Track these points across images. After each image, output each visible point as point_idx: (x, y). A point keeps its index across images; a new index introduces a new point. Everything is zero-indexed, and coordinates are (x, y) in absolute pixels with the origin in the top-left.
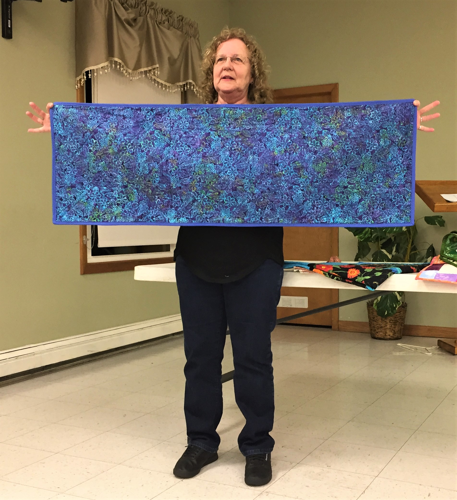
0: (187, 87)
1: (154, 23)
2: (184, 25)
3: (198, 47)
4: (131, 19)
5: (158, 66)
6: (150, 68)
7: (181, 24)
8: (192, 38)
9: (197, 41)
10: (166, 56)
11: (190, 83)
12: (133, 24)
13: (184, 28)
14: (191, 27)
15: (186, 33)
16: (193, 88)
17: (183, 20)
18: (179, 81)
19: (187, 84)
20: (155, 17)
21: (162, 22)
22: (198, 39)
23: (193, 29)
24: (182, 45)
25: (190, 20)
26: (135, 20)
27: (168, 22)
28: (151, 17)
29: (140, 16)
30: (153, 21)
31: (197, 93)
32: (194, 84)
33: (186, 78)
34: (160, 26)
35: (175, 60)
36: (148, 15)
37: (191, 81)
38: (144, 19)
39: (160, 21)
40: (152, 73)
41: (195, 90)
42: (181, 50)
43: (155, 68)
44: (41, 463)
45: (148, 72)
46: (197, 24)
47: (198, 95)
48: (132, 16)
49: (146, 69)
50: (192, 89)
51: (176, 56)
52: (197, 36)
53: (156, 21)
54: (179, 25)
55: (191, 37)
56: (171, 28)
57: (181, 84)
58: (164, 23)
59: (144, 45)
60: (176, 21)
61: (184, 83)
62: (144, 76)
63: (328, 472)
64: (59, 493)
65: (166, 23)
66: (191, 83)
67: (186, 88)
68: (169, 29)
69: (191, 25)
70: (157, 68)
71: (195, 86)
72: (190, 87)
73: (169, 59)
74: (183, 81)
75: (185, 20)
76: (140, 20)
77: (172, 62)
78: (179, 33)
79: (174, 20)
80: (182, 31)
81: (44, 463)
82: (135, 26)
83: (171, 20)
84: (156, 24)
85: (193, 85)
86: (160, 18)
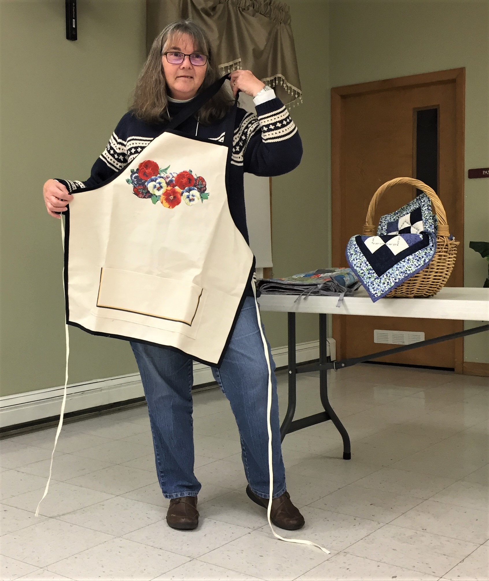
0: (276, 83)
1: (237, 11)
2: (272, 11)
3: (289, 35)
4: (210, 8)
5: (240, 60)
6: (231, 63)
7: (268, 10)
8: (282, 24)
9: (288, 27)
10: (250, 48)
11: (279, 78)
12: (212, 14)
13: (272, 13)
14: (281, 11)
15: (275, 19)
16: (283, 84)
17: (272, 4)
18: (266, 76)
19: (275, 78)
20: (238, 3)
21: (246, 9)
22: (289, 24)
23: (284, 13)
24: (270, 34)
25: (280, 3)
26: (214, 8)
27: (254, 8)
28: (233, 3)
29: (220, 3)
30: (235, 8)
31: (287, 89)
32: (284, 79)
33: (274, 72)
34: (243, 13)
35: (262, 53)
36: (230, 2)
37: (280, 75)
38: (224, 7)
39: (243, 8)
40: (234, 69)
41: (285, 85)
42: (268, 40)
43: (237, 63)
44: (100, 505)
45: (229, 67)
46: (289, 7)
47: (289, 91)
48: (210, 4)
49: (227, 65)
50: (281, 85)
51: (262, 47)
52: (289, 22)
53: (239, 8)
54: (267, 9)
55: (280, 23)
56: (257, 14)
57: (269, 79)
58: (248, 9)
59: (224, 37)
60: (262, 6)
61: (272, 78)
62: (224, 72)
63: (423, 536)
64: (115, 537)
65: (251, 8)
66: (281, 77)
67: (274, 84)
68: (253, 16)
69: (281, 9)
70: (239, 62)
71: (285, 81)
72: (279, 83)
73: (254, 50)
74: (271, 76)
75: (274, 3)
76: (220, 7)
77: (258, 54)
78: (266, 19)
79: (261, 4)
80: (270, 17)
81: (103, 505)
82: (214, 15)
83: (257, 6)
84: (238, 11)
85: (283, 81)
86: (244, 4)
